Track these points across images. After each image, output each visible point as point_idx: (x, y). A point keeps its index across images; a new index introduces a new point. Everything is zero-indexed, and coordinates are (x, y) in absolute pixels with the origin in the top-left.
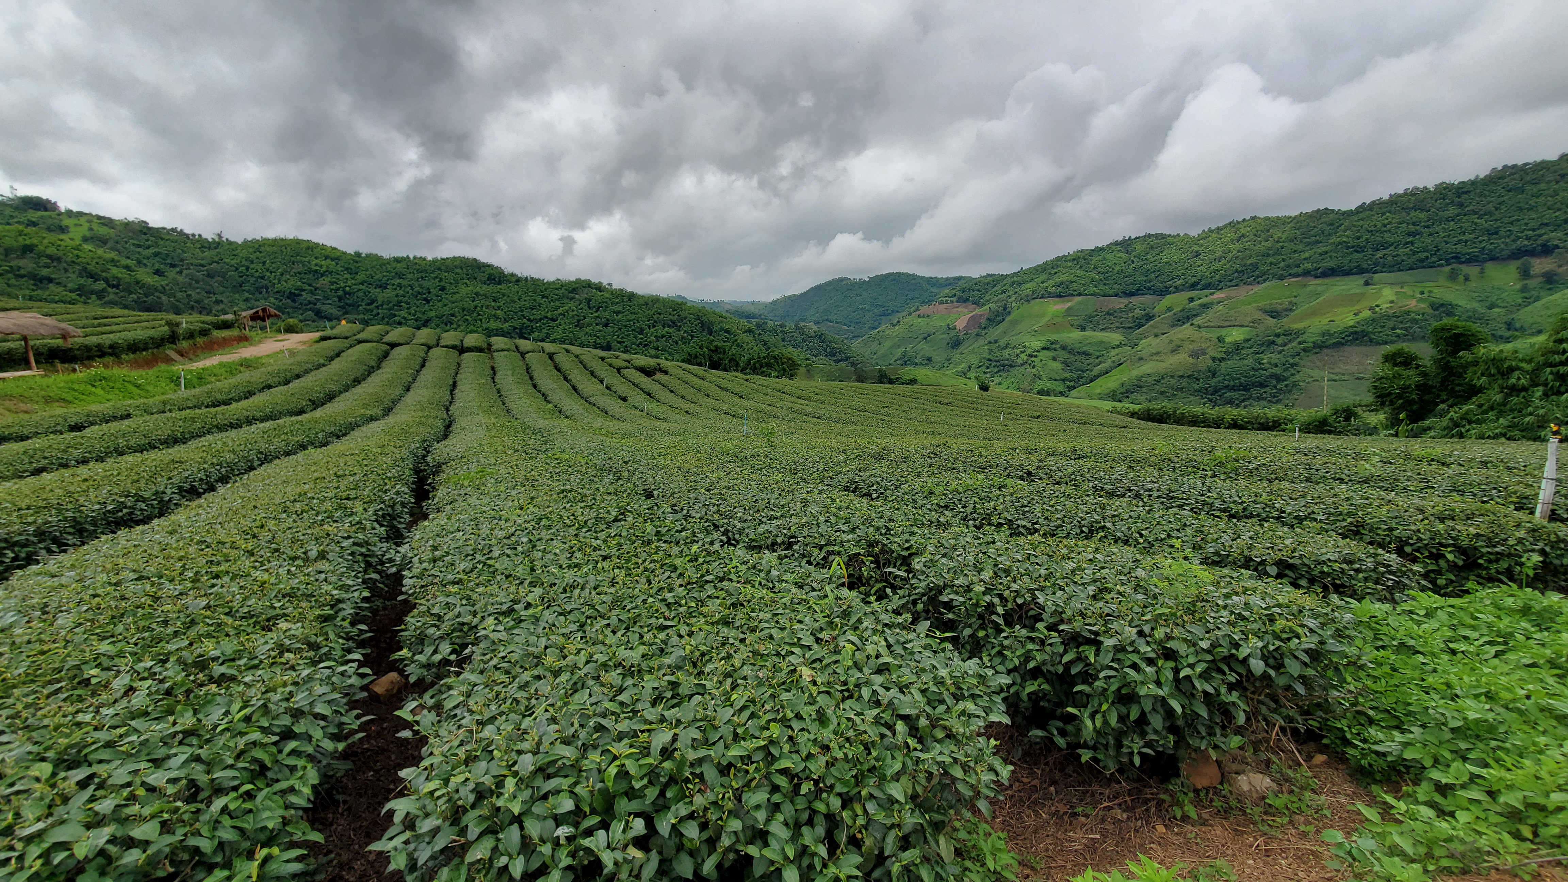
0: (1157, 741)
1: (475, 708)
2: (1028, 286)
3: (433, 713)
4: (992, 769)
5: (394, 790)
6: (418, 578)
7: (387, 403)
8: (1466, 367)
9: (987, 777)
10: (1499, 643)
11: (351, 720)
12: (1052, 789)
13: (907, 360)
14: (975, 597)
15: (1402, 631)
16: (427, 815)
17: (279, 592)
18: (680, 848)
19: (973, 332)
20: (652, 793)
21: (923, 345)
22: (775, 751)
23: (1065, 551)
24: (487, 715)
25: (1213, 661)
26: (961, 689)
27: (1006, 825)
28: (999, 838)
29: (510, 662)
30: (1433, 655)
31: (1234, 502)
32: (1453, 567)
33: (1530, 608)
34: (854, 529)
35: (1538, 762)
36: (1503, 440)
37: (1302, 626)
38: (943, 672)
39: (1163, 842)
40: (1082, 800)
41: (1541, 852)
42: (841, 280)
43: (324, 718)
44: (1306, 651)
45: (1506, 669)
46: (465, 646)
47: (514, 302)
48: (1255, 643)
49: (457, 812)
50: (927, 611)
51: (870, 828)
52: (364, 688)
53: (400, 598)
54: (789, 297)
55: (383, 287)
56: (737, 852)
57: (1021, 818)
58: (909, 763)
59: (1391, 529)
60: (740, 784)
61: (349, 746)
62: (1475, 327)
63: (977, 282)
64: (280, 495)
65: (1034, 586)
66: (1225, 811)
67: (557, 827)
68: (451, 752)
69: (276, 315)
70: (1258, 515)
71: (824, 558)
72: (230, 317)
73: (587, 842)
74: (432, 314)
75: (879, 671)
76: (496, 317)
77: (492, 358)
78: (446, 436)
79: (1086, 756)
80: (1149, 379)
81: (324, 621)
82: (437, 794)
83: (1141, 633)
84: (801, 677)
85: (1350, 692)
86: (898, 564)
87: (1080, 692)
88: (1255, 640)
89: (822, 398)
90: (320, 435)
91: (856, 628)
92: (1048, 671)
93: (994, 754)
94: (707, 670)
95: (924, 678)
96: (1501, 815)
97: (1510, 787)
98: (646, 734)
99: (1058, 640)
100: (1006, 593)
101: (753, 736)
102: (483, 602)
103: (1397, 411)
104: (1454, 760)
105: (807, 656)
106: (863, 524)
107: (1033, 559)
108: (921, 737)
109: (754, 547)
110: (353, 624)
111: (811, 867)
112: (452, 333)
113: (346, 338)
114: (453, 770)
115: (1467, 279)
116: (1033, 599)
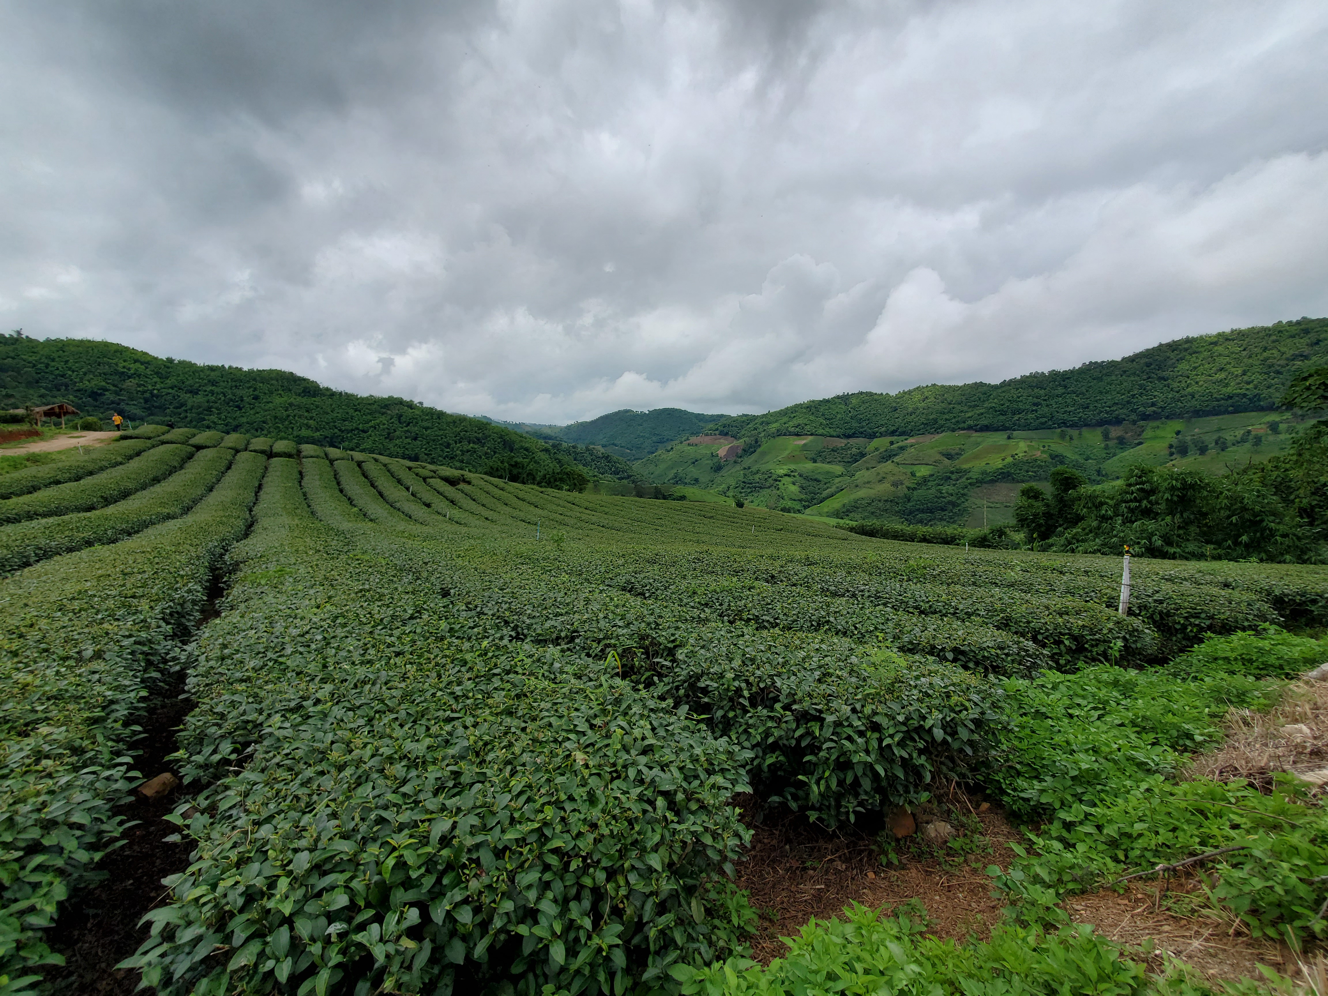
0: (867, 800)
1: (252, 808)
2: (774, 425)
3: (206, 815)
4: (737, 835)
5: (155, 898)
6: (203, 676)
7: (187, 502)
8: (1073, 501)
9: (732, 842)
10: (1100, 709)
11: (113, 828)
12: (787, 847)
13: (678, 480)
14: (726, 683)
15: (1037, 701)
16: (189, 924)
17: (44, 694)
18: (453, 933)
19: (732, 459)
20: (429, 882)
21: (691, 469)
22: (548, 832)
23: (798, 642)
24: (265, 814)
25: (908, 731)
26: (713, 764)
27: (750, 884)
28: (743, 896)
29: (294, 759)
30: (1058, 719)
31: (923, 601)
32: (1069, 650)
33: (1118, 681)
34: (629, 624)
35: (1126, 800)
36: (1099, 554)
37: (969, 700)
38: (698, 751)
39: (873, 887)
40: (810, 856)
41: (1130, 870)
42: (627, 411)
43: (80, 827)
44: (972, 720)
45: (1105, 728)
46: (247, 744)
47: (328, 413)
48: (937, 715)
49: (223, 917)
50: (687, 696)
51: (631, 898)
52: (131, 792)
53: (181, 697)
54: (582, 424)
55: (195, 392)
56: (508, 932)
57: (762, 875)
58: (667, 834)
59: (1028, 622)
60: (514, 866)
61: (107, 856)
62: (1077, 473)
63: (734, 420)
64: (57, 594)
65: (773, 673)
66: (919, 856)
67: (329, 924)
68: (222, 855)
69: (73, 413)
70: (940, 611)
71: (602, 651)
72: (21, 412)
73: (359, 938)
74: (244, 420)
75: (644, 752)
76: (308, 427)
77: (301, 463)
78: (246, 535)
79: (813, 816)
80: (863, 502)
81: (93, 724)
82: (203, 900)
83: (854, 710)
84: (575, 761)
85: (1004, 751)
86: (665, 654)
87: (809, 761)
88: (937, 713)
89: (607, 510)
90: (109, 532)
91: (625, 714)
92: (784, 745)
93: (739, 821)
94: (489, 758)
95: (682, 757)
96: (1105, 843)
97: (1110, 821)
98: (427, 824)
99: (791, 718)
100: (751, 679)
101: (529, 820)
102: (271, 699)
103: (1032, 532)
104: (1074, 802)
105: (581, 742)
106: (636, 619)
107: (773, 649)
108: (678, 810)
109: (540, 641)
110: (126, 724)
111: (577, 940)
112: (262, 439)
113: (149, 438)
114: (222, 873)
115: (1071, 439)
116: (773, 683)
